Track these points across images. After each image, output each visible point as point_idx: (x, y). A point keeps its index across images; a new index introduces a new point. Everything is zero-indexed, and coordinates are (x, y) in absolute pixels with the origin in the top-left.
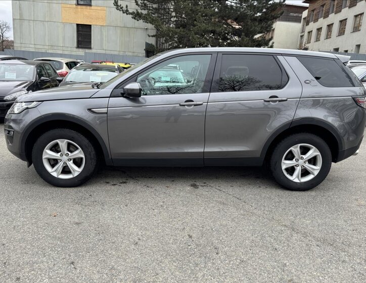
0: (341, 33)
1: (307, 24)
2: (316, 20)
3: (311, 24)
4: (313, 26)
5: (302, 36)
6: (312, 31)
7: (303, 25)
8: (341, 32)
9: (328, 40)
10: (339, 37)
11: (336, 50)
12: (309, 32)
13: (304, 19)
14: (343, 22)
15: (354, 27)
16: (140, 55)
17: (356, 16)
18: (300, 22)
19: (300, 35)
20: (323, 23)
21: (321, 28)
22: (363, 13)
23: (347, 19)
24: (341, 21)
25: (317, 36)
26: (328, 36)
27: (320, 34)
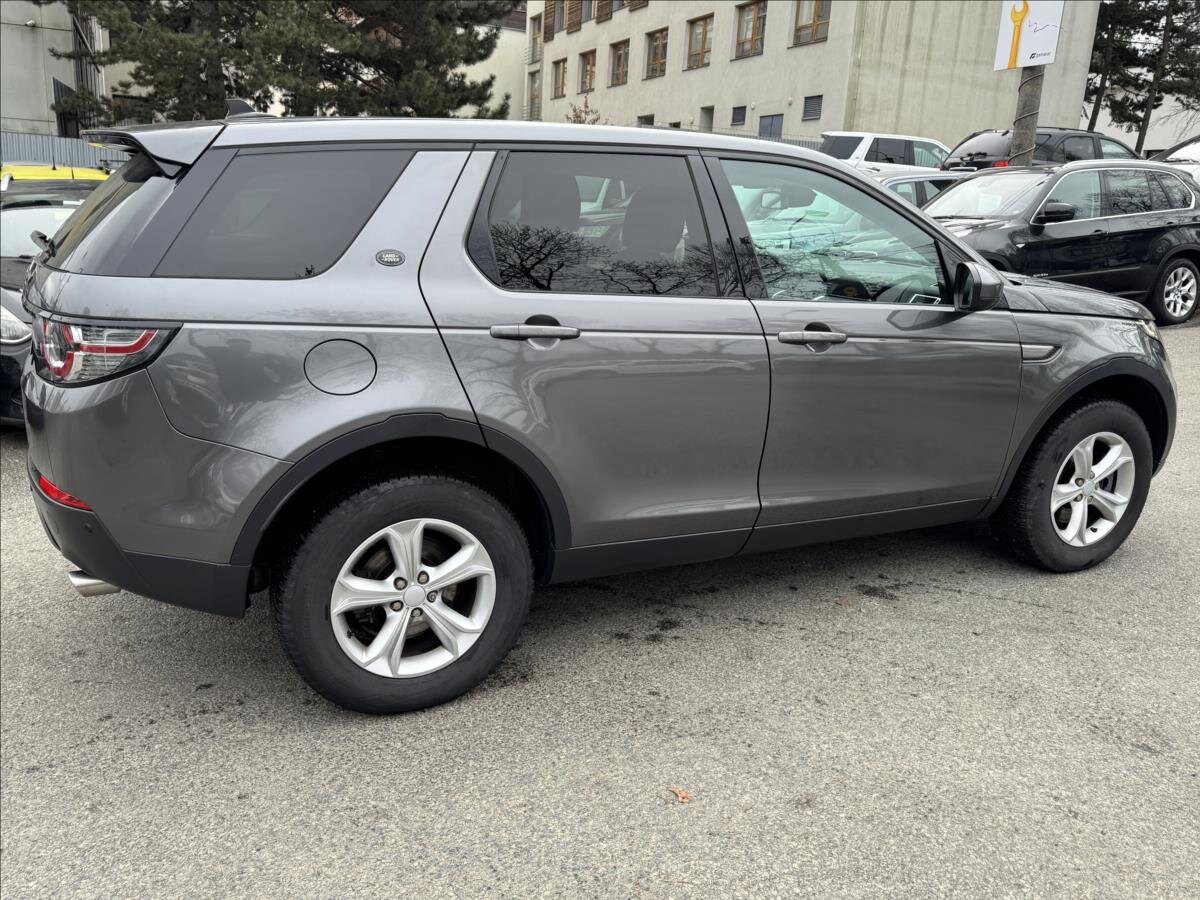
0: (654, 70)
1: (549, 36)
2: (574, 27)
3: (561, 37)
4: (566, 45)
5: (533, 75)
6: (565, 60)
7: (534, 40)
8: (656, 68)
9: (619, 90)
10: (649, 82)
11: (647, 121)
12: (556, 64)
13: (536, 19)
14: (657, 39)
15: (690, 56)
16: (43, 128)
17: (692, 23)
18: (522, 27)
19: (528, 69)
20: (596, 36)
21: (593, 52)
22: (711, 16)
23: (666, 29)
24: (651, 36)
25: (584, 76)
26: (619, 78)
27: (592, 73)
